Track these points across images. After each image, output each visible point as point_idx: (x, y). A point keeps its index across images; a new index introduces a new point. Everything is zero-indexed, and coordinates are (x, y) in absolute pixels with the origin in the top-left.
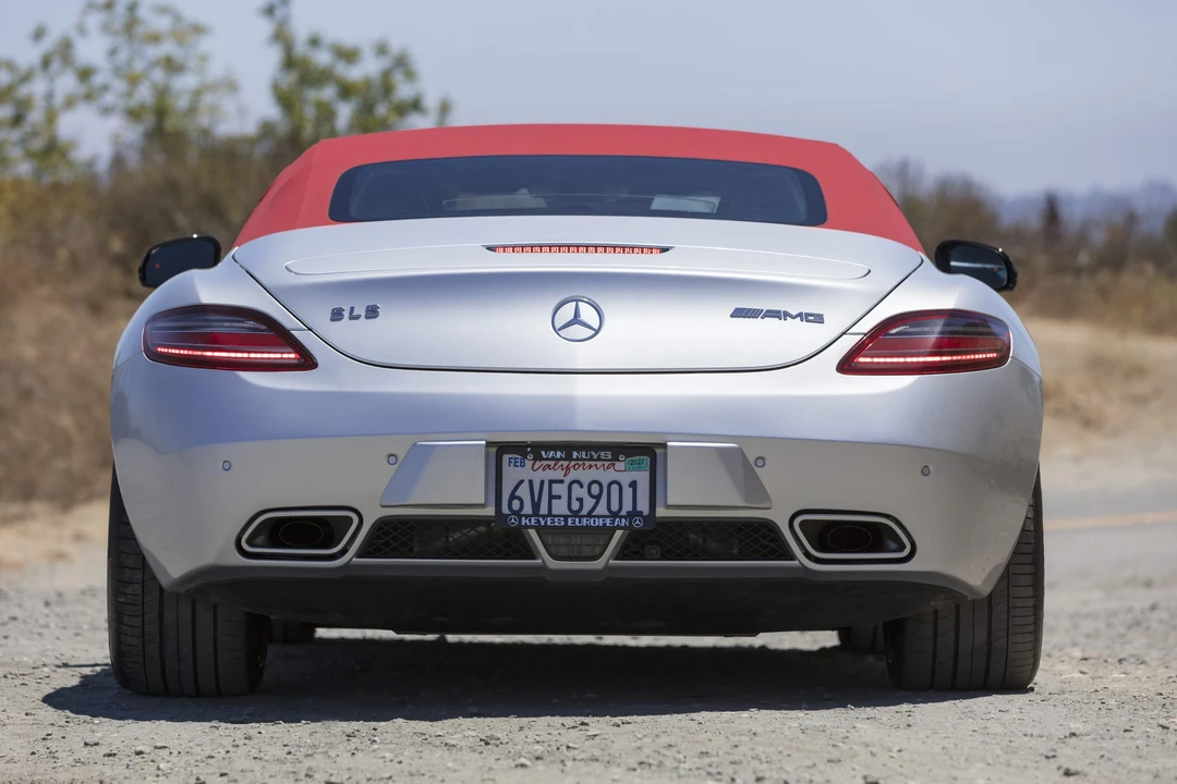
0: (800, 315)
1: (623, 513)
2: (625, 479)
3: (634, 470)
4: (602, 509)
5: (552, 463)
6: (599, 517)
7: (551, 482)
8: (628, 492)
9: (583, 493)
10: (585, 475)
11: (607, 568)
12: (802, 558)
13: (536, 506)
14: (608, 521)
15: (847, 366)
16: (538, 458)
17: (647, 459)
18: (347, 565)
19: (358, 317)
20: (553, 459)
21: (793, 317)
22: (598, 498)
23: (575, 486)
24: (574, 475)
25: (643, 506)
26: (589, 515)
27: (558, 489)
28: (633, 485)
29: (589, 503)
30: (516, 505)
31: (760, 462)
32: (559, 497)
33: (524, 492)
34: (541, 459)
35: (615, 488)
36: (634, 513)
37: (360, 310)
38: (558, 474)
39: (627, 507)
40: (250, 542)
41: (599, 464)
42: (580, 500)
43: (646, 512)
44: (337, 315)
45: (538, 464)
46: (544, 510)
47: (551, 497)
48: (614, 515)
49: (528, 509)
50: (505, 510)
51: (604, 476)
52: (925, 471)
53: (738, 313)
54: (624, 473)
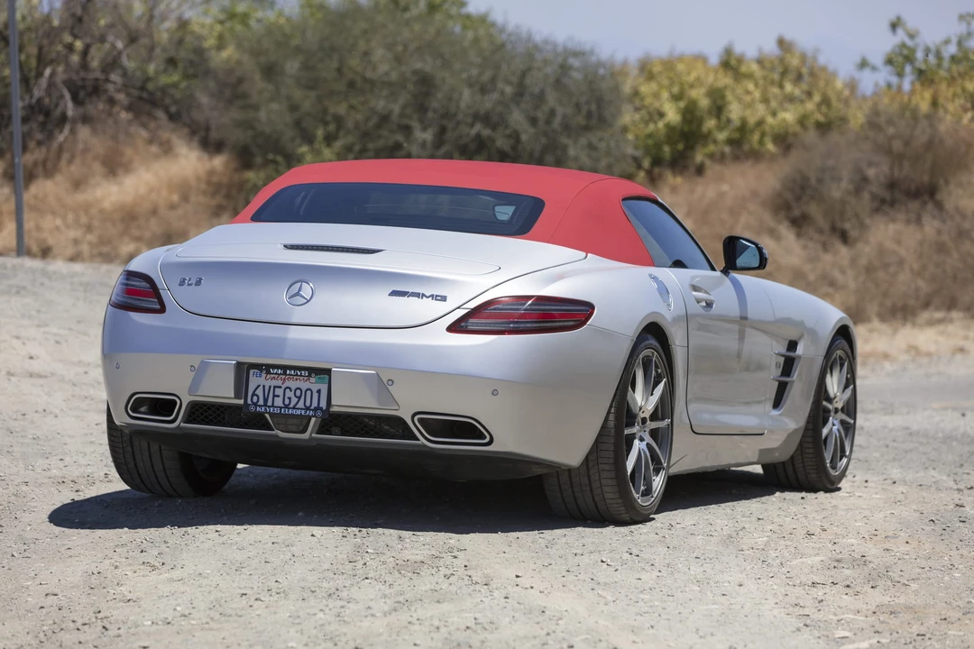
0: (432, 296)
1: (312, 407)
2: (315, 388)
3: (320, 383)
4: (301, 405)
5: (276, 376)
6: (298, 409)
7: (275, 387)
8: (315, 396)
9: (291, 394)
10: (293, 384)
11: (311, 439)
12: (423, 440)
13: (266, 400)
14: (303, 412)
15: (455, 328)
16: (268, 373)
17: (327, 377)
18: (179, 428)
19: (191, 285)
20: (276, 374)
21: (427, 297)
22: (299, 398)
23: (288, 390)
24: (288, 384)
25: (323, 404)
26: (294, 408)
27: (278, 392)
28: (319, 391)
29: (294, 400)
30: (255, 399)
31: (390, 383)
32: (278, 396)
33: (260, 392)
34: (271, 373)
35: (309, 392)
36: (318, 408)
37: (193, 281)
38: (279, 383)
39: (315, 404)
40: (131, 410)
41: (302, 378)
42: (290, 398)
43: (324, 408)
44: (182, 283)
45: (269, 376)
46: (270, 403)
47: (274, 396)
48: (307, 408)
49: (261, 402)
50: (249, 402)
51: (304, 385)
52: (495, 393)
53: (394, 293)
54: (314, 384)
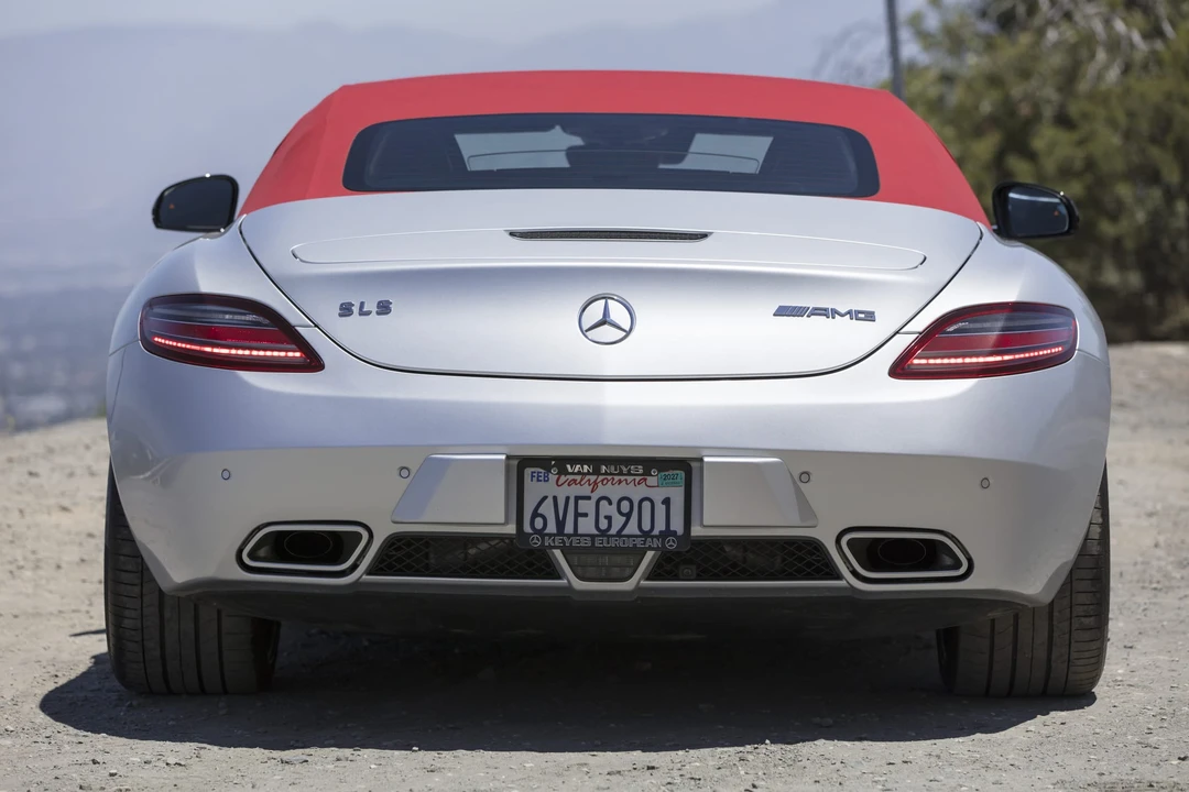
0: (849, 312)
1: (656, 532)
2: (658, 495)
3: (668, 485)
4: (632, 528)
5: (578, 478)
6: (628, 536)
7: (577, 498)
8: (660, 510)
9: (611, 510)
10: (614, 491)
11: (638, 588)
12: (850, 578)
13: (560, 524)
14: (639, 542)
15: (901, 369)
16: (563, 471)
17: (680, 473)
18: (357, 583)
19: (368, 313)
20: (579, 473)
21: (842, 315)
22: (628, 516)
23: (604, 503)
24: (601, 491)
25: (677, 525)
26: (619, 535)
27: (584, 506)
28: (667, 502)
29: (618, 521)
30: (539, 523)
31: (804, 477)
32: (586, 515)
33: (547, 509)
34: (567, 473)
35: (646, 505)
36: (667, 533)
37: (371, 306)
38: (585, 490)
39: (660, 526)
40: (252, 556)
41: (630, 478)
42: (609, 518)
43: (680, 531)
44: (346, 310)
45: (563, 478)
46: (569, 529)
47: (577, 515)
48: (646, 535)
49: (552, 528)
50: (527, 528)
51: (637, 493)
52: (985, 484)
53: (782, 312)
54: (657, 489)
